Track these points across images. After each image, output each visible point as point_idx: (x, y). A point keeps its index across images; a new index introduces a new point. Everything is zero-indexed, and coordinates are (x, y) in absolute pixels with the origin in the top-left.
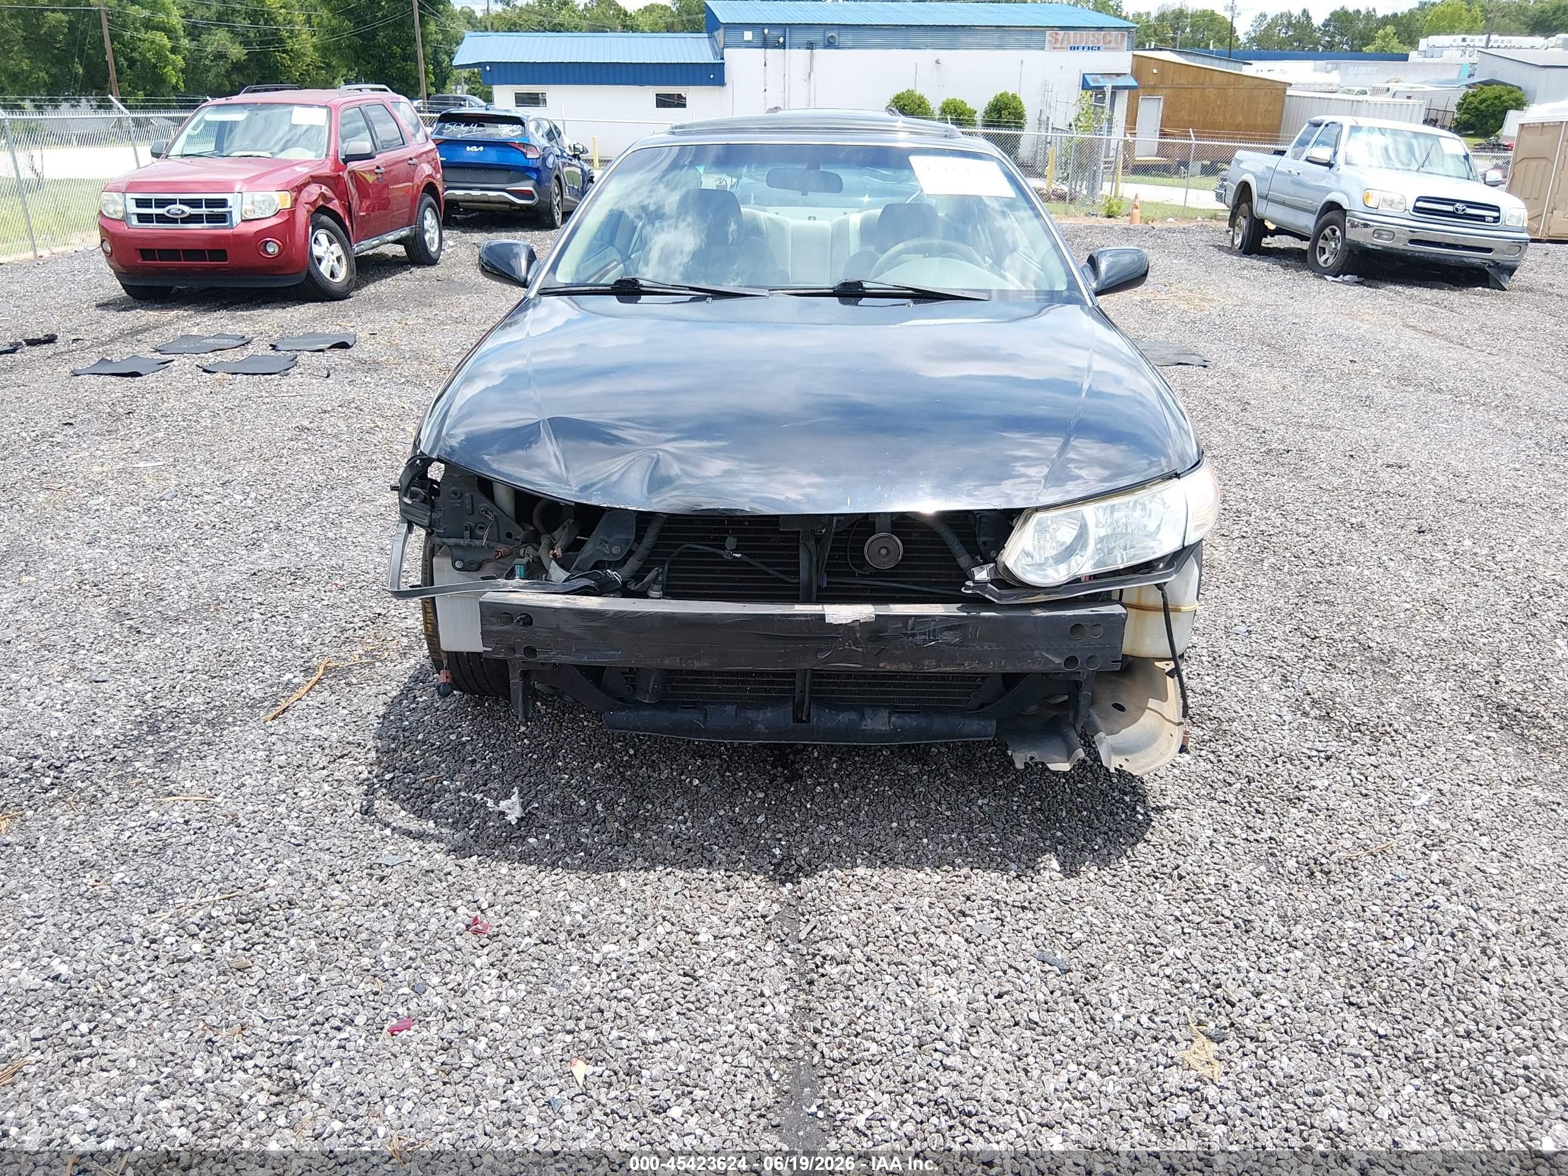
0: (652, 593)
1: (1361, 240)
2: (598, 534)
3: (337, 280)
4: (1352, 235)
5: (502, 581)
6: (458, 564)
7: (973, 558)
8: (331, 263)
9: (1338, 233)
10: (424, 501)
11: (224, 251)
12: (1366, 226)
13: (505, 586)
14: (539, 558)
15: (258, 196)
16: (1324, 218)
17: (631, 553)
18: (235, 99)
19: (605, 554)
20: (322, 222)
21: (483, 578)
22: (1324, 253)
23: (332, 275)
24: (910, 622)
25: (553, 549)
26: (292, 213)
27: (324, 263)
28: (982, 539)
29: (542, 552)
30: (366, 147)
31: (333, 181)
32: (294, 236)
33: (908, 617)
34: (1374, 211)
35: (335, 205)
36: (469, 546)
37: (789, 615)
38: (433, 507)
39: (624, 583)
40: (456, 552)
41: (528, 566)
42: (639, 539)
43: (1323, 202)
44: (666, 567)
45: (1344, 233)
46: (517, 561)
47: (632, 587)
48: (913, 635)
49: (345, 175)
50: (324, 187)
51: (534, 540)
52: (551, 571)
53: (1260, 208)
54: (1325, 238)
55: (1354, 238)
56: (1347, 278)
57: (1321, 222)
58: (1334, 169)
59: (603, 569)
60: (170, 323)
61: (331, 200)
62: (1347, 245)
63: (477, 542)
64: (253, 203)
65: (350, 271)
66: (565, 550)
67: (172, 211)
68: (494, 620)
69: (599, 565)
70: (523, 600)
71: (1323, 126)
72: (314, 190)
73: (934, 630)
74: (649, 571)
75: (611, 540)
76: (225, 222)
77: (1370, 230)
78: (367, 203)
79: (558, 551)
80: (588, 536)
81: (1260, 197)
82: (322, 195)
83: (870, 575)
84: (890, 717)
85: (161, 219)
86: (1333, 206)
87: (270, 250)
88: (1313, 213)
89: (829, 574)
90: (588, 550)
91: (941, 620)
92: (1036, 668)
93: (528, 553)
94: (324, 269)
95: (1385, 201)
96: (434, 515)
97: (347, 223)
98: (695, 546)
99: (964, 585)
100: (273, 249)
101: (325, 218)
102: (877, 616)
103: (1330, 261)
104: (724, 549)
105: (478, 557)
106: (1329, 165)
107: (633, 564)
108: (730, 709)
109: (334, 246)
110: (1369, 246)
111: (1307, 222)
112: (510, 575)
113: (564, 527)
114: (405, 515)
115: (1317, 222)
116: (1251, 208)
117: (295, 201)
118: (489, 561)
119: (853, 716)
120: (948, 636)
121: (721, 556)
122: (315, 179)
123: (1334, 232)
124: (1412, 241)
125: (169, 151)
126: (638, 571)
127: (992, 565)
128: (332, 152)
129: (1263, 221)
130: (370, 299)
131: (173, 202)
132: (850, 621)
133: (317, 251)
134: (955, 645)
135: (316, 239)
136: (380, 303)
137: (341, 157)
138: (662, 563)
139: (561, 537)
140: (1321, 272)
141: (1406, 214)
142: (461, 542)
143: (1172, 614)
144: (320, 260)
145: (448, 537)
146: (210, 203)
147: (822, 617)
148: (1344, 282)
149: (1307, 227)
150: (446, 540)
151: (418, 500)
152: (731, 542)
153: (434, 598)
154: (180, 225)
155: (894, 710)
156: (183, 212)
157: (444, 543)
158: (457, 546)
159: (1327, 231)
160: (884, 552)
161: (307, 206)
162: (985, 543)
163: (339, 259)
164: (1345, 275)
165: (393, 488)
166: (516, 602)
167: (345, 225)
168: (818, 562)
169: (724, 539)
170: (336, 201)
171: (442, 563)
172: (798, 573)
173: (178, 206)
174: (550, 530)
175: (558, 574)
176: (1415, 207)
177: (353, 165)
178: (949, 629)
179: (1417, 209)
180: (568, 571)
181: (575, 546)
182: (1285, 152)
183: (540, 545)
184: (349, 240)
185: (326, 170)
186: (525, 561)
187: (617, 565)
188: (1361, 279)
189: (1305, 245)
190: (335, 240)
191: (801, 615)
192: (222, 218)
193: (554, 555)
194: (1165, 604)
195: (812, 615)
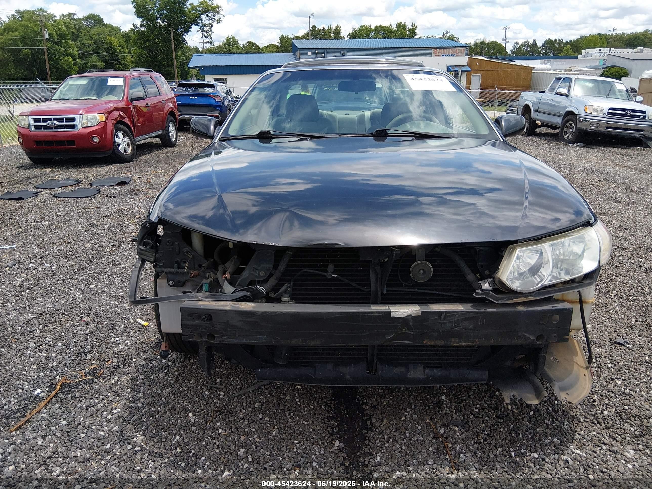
0: (285, 299)
1: (584, 127)
2: (252, 264)
3: (127, 154)
4: (580, 125)
5: (194, 294)
6: (171, 283)
7: (475, 275)
8: (124, 146)
9: (573, 125)
10: (152, 247)
11: (74, 141)
12: (586, 121)
13: (196, 297)
14: (217, 279)
15: (89, 116)
16: (566, 119)
17: (271, 275)
18: (83, 75)
19: (256, 276)
20: (120, 128)
21: (184, 293)
22: (567, 134)
23: (125, 151)
24: (443, 316)
25: (225, 274)
26: (105, 123)
27: (121, 146)
28: (480, 264)
29: (219, 275)
30: (141, 94)
31: (125, 110)
32: (106, 133)
33: (442, 312)
34: (590, 115)
35: (127, 120)
36: (177, 272)
37: (369, 313)
38: (157, 252)
39: (267, 293)
40: (170, 276)
41: (210, 284)
42: (276, 267)
43: (565, 112)
44: (292, 283)
45: (576, 125)
46: (205, 281)
47: (272, 295)
48: (445, 323)
49: (131, 107)
50: (121, 112)
51: (214, 267)
52: (224, 287)
53: (534, 115)
54: (567, 127)
55: (581, 127)
56: (578, 144)
57: (565, 120)
58: (569, 97)
59: (255, 285)
60: (48, 174)
61: (124, 118)
62: (579, 130)
63: (181, 270)
64: (87, 119)
65: (133, 149)
66: (232, 275)
67: (50, 124)
68: (189, 318)
69: (252, 283)
70: (206, 305)
71: (562, 80)
72: (117, 113)
73: (458, 320)
74: (283, 285)
75: (259, 268)
76: (74, 128)
77: (588, 123)
78: (141, 120)
79: (228, 276)
80: (246, 265)
81: (534, 111)
82: (120, 116)
83: (412, 286)
84: (424, 370)
85: (45, 127)
86: (570, 113)
87: (95, 140)
88: (561, 117)
89: (388, 286)
90: (245, 274)
91: (462, 314)
92: (519, 342)
93: (211, 276)
94: (121, 148)
95: (594, 110)
96: (157, 255)
97: (132, 129)
98: (309, 271)
99: (475, 292)
100: (96, 140)
101: (121, 126)
102: (422, 312)
103: (570, 137)
104: (327, 272)
105: (182, 279)
106: (567, 96)
107: (273, 281)
108: (330, 367)
109: (126, 138)
110: (588, 130)
111: (558, 121)
112: (200, 290)
113: (232, 261)
114: (141, 256)
115: (562, 121)
116: (530, 116)
117: (107, 118)
118: (189, 281)
119: (403, 369)
120: (465, 323)
121: (325, 276)
122: (117, 109)
123: (571, 124)
124: (607, 127)
125: (52, 98)
126: (275, 286)
127: (492, 279)
128: (125, 97)
129: (535, 121)
130: (142, 162)
131: (50, 119)
132: (406, 315)
133: (118, 140)
134: (470, 329)
135: (117, 135)
136: (147, 164)
137: (130, 99)
138: (289, 281)
139: (230, 266)
140: (567, 142)
141: (605, 116)
142: (172, 270)
143: (584, 305)
144: (119, 145)
145: (165, 268)
146: (68, 120)
147: (389, 313)
148: (577, 146)
149: (558, 123)
150: (164, 269)
151: (148, 247)
152: (331, 267)
153: (158, 304)
154: (54, 130)
155: (427, 365)
156: (55, 124)
157: (163, 272)
158: (170, 273)
159: (568, 124)
160: (422, 272)
161: (113, 121)
162: (482, 266)
163: (128, 144)
164: (577, 143)
165: (133, 240)
166: (202, 307)
167: (131, 129)
168: (382, 278)
169: (327, 266)
170: (127, 119)
171: (162, 282)
172: (369, 285)
173: (53, 121)
174: (224, 263)
175: (228, 289)
176: (608, 112)
177: (136, 103)
178: (466, 319)
179: (609, 113)
180: (234, 286)
181: (238, 271)
182: (545, 91)
183: (218, 271)
184: (133, 136)
185: (122, 104)
186: (208, 281)
187: (262, 283)
188: (584, 145)
189: (557, 131)
190: (126, 135)
191: (376, 312)
192: (73, 126)
193: (226, 278)
194: (581, 299)
195: (382, 312)
